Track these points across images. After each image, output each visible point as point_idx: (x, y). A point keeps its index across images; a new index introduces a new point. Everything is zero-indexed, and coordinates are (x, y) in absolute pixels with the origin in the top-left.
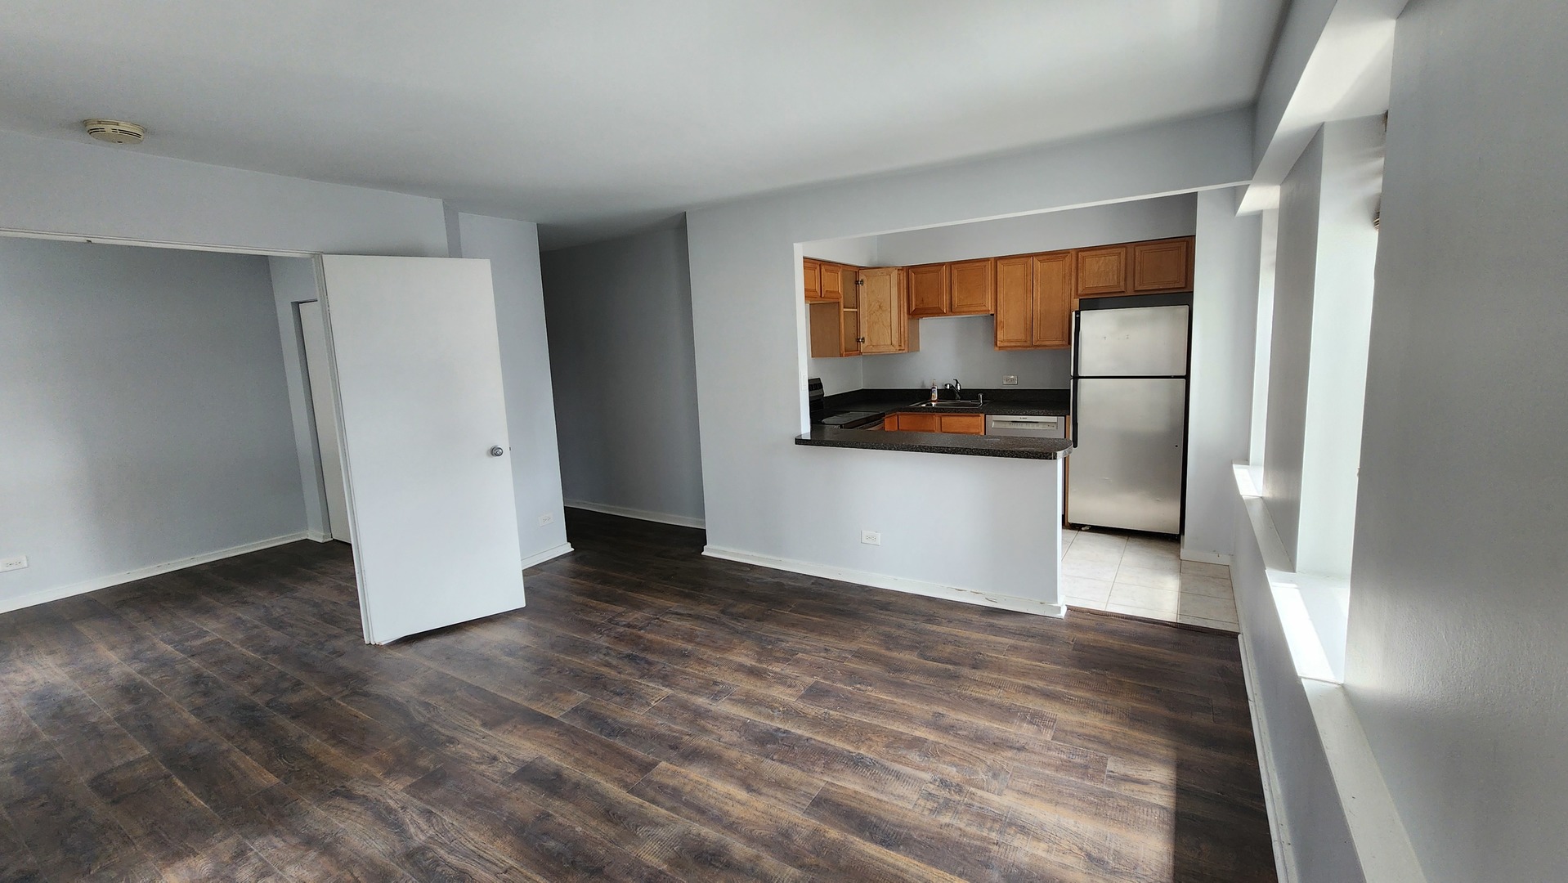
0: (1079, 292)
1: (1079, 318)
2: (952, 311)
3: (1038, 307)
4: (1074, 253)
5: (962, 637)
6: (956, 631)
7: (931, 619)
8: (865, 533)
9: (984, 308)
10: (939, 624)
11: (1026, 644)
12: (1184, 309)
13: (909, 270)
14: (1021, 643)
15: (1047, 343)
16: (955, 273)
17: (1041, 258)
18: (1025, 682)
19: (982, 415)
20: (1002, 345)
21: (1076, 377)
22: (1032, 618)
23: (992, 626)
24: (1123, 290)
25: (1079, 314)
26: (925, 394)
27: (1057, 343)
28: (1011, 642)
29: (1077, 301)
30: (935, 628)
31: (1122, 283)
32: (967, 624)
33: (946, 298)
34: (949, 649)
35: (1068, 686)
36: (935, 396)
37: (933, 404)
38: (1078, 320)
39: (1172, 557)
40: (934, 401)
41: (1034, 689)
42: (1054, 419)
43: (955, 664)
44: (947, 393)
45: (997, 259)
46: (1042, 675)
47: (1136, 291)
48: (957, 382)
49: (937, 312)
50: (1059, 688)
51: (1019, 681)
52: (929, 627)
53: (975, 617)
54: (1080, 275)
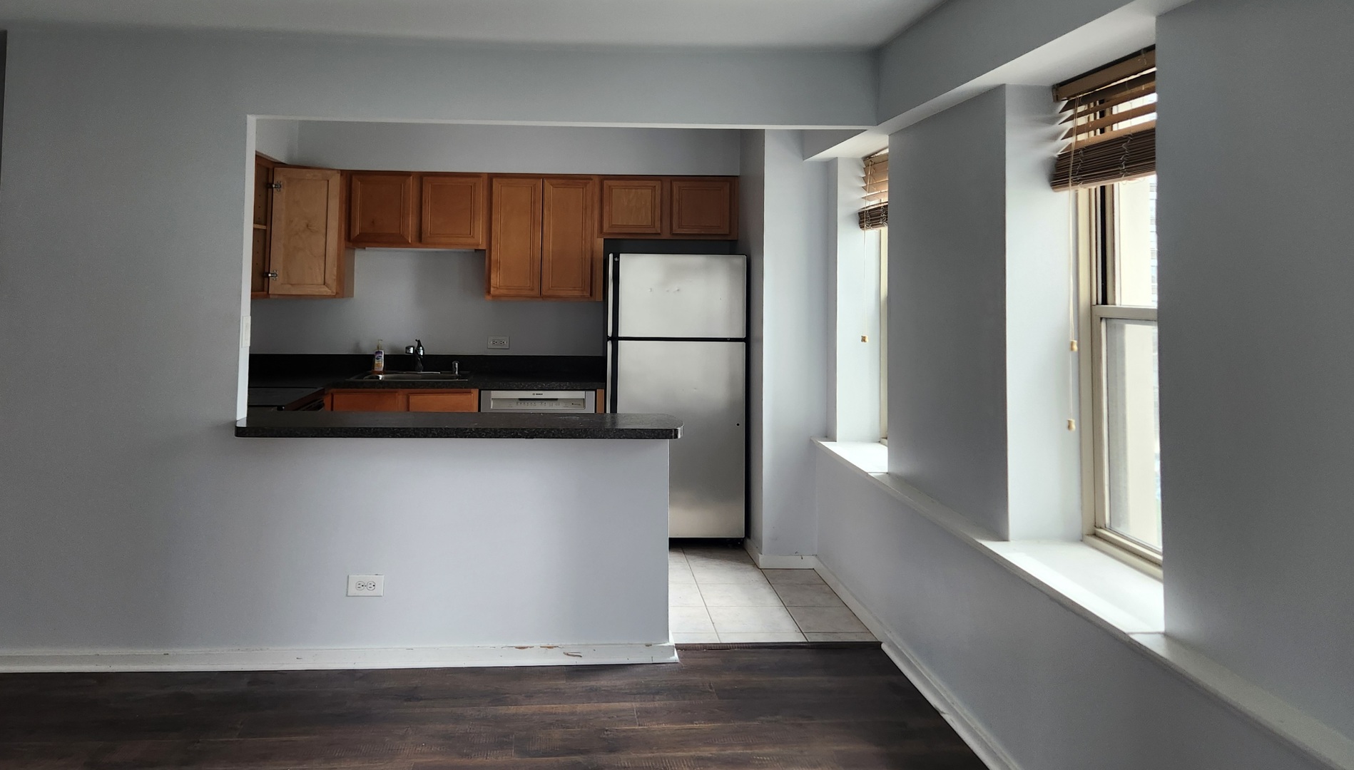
0: (605, 230)
1: (618, 262)
2: (420, 239)
3: (549, 246)
4: (597, 180)
5: (563, 714)
6: (548, 707)
7: (498, 698)
8: (354, 579)
9: (470, 241)
10: (516, 703)
11: (657, 704)
12: (739, 261)
13: (350, 177)
14: (649, 705)
15: (562, 293)
16: (428, 189)
17: (554, 181)
18: (692, 753)
19: (475, 392)
20: (497, 293)
21: (616, 339)
22: (640, 669)
23: (592, 690)
24: (659, 232)
25: (619, 258)
26: (362, 363)
27: (577, 293)
28: (635, 705)
29: (600, 243)
30: (512, 710)
31: (658, 224)
32: (557, 695)
33: (411, 222)
34: (557, 734)
35: (747, 746)
36: (380, 364)
37: (381, 377)
38: (616, 265)
39: (749, 567)
40: (380, 373)
41: (709, 759)
42: (580, 394)
43: (581, 752)
44: (399, 361)
45: (492, 177)
46: (707, 740)
47: (673, 234)
48: (419, 345)
49: (394, 240)
50: (739, 750)
51: (684, 754)
52: (503, 710)
53: (562, 684)
54: (606, 209)
